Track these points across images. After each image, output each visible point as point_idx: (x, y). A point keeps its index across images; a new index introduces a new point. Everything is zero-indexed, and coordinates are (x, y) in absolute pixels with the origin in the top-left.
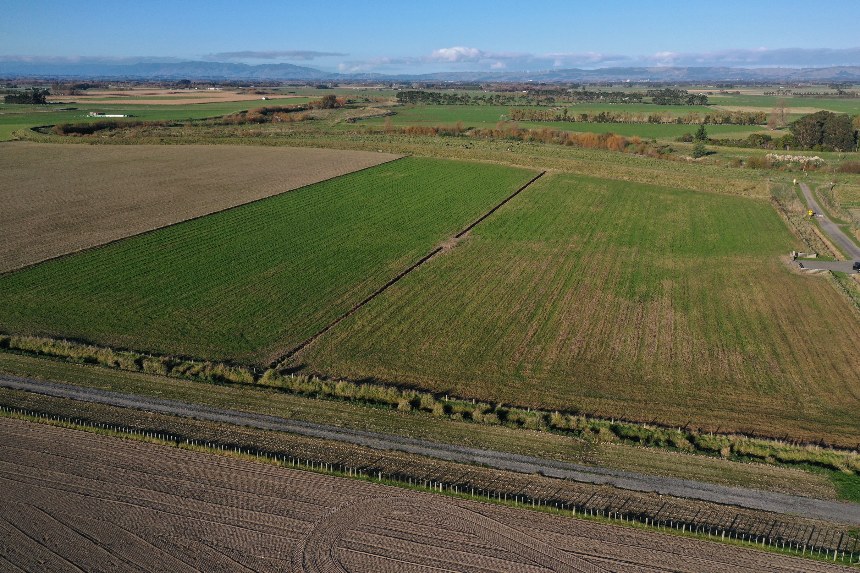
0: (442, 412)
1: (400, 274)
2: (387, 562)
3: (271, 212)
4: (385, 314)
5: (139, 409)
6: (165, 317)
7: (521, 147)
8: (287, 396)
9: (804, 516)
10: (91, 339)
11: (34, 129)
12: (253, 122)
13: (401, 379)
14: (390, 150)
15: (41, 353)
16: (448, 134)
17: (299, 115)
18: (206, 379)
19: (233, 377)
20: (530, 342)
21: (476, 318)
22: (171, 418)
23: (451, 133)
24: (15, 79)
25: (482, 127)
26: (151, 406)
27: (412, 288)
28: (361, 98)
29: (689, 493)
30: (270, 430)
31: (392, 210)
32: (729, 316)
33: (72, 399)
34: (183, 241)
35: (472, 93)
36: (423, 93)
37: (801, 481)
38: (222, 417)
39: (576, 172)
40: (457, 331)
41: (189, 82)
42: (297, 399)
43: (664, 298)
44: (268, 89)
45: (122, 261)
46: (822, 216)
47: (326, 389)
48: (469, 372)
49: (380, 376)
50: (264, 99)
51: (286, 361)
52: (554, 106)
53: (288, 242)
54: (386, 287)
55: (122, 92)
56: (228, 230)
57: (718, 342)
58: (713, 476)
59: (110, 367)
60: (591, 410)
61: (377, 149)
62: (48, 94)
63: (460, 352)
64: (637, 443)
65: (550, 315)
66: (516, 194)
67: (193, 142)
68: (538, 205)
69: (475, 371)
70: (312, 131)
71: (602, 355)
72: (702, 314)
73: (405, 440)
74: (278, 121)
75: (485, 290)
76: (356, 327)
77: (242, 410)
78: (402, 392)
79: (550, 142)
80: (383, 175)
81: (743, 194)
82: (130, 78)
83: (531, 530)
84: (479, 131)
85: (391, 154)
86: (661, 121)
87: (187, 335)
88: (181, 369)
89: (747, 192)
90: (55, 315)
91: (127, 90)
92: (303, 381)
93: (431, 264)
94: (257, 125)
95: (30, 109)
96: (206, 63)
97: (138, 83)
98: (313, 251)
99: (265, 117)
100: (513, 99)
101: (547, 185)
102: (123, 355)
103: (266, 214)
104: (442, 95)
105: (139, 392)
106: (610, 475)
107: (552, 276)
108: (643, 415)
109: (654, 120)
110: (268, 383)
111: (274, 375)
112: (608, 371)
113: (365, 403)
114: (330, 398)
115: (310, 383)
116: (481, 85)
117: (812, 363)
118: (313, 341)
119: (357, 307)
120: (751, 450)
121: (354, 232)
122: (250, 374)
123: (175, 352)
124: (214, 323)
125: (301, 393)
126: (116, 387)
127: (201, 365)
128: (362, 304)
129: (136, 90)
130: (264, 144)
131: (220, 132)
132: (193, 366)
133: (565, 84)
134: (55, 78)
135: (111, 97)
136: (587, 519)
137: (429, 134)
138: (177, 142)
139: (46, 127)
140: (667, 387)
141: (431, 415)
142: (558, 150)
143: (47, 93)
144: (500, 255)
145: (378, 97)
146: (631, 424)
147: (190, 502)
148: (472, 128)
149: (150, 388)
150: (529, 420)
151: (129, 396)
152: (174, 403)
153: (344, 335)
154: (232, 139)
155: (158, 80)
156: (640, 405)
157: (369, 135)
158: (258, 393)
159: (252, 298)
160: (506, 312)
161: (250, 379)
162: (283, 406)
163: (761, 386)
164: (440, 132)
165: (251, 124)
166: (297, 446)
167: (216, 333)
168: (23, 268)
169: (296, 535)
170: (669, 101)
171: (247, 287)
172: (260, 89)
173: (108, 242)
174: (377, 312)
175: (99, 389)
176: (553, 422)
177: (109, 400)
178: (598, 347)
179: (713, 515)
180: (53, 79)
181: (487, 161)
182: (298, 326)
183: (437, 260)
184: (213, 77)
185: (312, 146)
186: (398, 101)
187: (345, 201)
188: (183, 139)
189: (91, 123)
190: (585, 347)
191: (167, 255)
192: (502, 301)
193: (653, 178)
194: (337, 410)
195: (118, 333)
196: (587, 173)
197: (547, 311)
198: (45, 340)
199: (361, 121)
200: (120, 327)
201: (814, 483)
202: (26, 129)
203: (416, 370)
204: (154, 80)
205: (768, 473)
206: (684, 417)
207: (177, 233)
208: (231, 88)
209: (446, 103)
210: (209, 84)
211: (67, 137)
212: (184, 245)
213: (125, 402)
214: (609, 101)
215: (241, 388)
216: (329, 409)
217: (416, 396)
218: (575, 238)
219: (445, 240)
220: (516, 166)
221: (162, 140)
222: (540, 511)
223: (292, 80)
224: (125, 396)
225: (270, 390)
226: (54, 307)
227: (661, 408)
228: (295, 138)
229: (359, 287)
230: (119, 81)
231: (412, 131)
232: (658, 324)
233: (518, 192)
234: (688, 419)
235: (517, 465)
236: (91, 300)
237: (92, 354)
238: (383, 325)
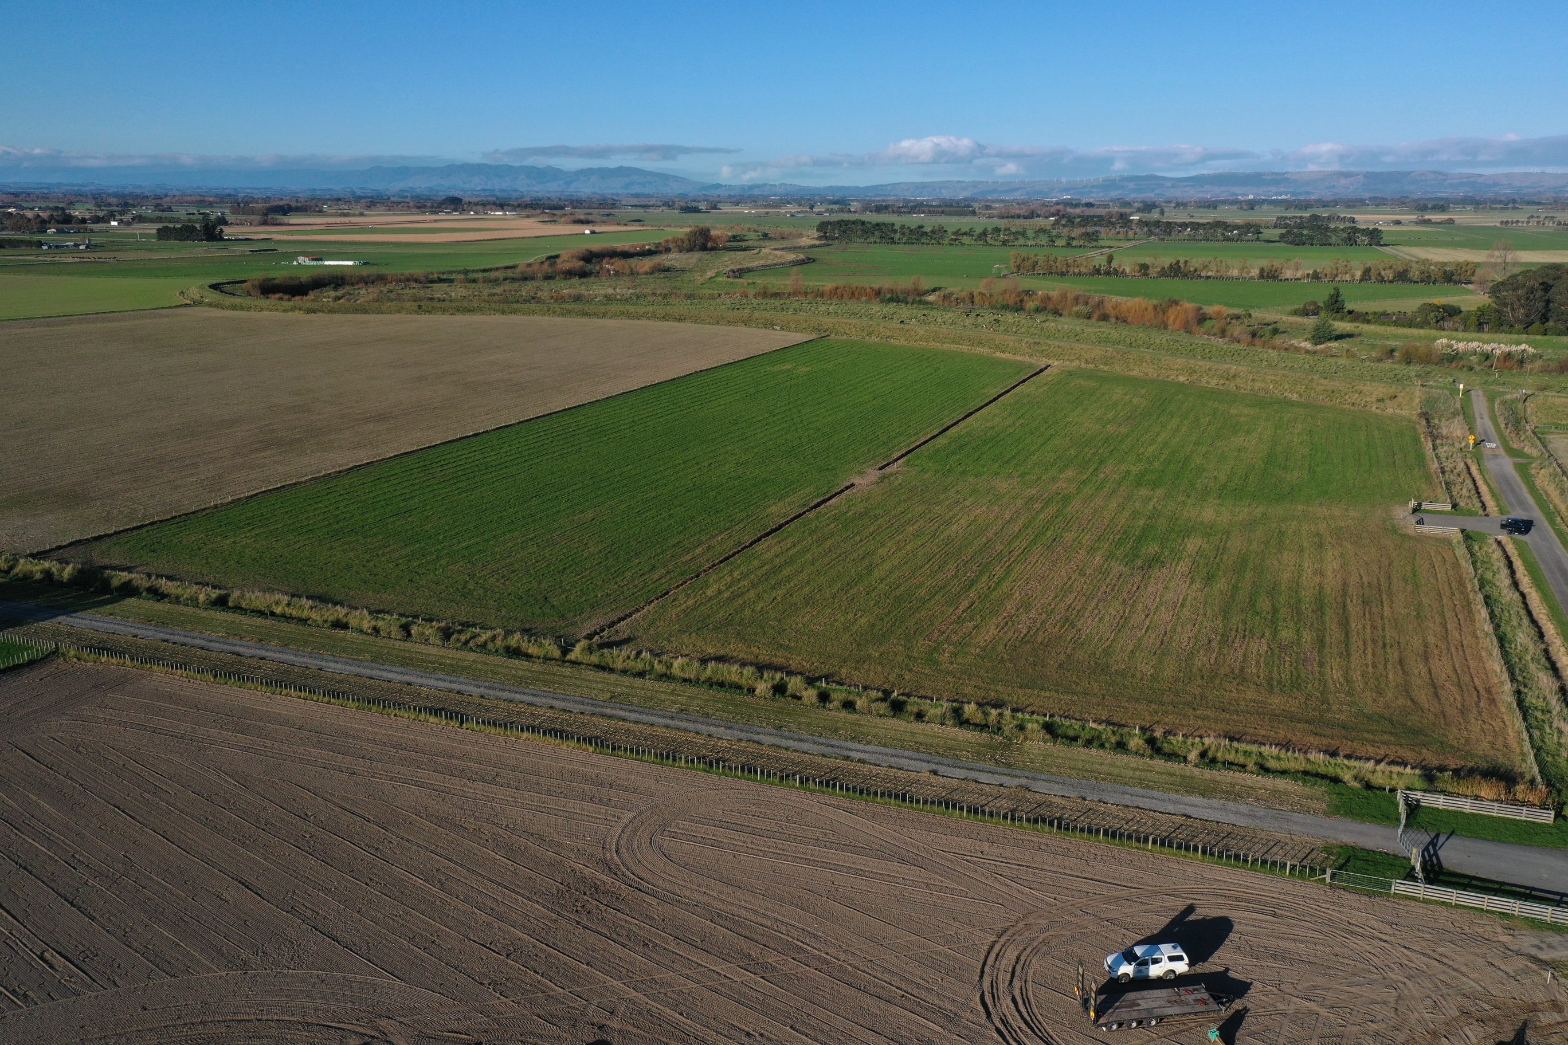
0: (814, 699)
1: (782, 521)
2: (719, 853)
3: (593, 427)
4: (752, 576)
5: (409, 684)
6: (437, 573)
7: (1016, 323)
8: (606, 675)
9: (1272, 829)
10: (338, 598)
11: (215, 287)
12: (568, 277)
13: (764, 658)
14: (794, 326)
15: (273, 614)
16: (895, 298)
17: (646, 264)
18: (496, 651)
19: (532, 650)
20: (958, 618)
21: (886, 585)
22: (451, 695)
23: (901, 297)
24: (166, 196)
25: (957, 287)
26: (425, 681)
27: (798, 542)
28: (755, 231)
29: (1127, 800)
30: (582, 713)
31: (784, 425)
32: (1273, 591)
33: (320, 669)
34: (458, 468)
35: (952, 223)
36: (863, 223)
37: (1285, 793)
38: (518, 697)
39: (1101, 367)
40: (856, 600)
41: (460, 200)
42: (620, 678)
43: (1181, 563)
44: (596, 214)
45: (371, 495)
46: (1494, 445)
47: (659, 668)
48: (862, 653)
49: (735, 654)
50: (587, 232)
51: (606, 632)
52: (1097, 247)
53: (616, 472)
54: (759, 539)
55: (346, 219)
56: (526, 453)
57: (1240, 625)
58: (1166, 783)
59: (366, 633)
60: (1023, 704)
61: (772, 325)
62: (226, 223)
63: (855, 628)
64: (1074, 743)
65: (998, 584)
66: (991, 402)
67: (469, 311)
68: (1022, 421)
69: (871, 651)
70: (666, 291)
71: (1060, 637)
72: (1230, 587)
73: (759, 730)
74: (610, 274)
75: (908, 547)
76: (709, 592)
77: (545, 689)
78: (762, 674)
79: (1070, 315)
80: (777, 368)
81: (1374, 408)
82: (359, 193)
83: (905, 830)
84: (951, 294)
85: (794, 334)
86: (1282, 277)
87: (469, 597)
88: (463, 638)
89: (1381, 405)
90: (284, 566)
91: (354, 215)
92: (629, 657)
93: (832, 508)
94: (575, 280)
95: (201, 249)
96: (489, 167)
97: (374, 201)
98: (653, 486)
99: (589, 267)
100: (1023, 234)
101: (1045, 388)
102: (384, 619)
103: (587, 429)
104: (897, 227)
105: (408, 665)
106: (1027, 778)
107: (1017, 529)
108: (1095, 711)
109: (1269, 275)
110: (580, 659)
111: (589, 648)
112: (1062, 657)
113: (711, 686)
114: (664, 679)
115: (638, 660)
116: (976, 205)
117: (1370, 656)
118: (646, 608)
119: (714, 565)
120: (1231, 757)
121: (721, 458)
122: (556, 646)
123: (453, 617)
124: (507, 583)
125: (624, 672)
126: (377, 658)
127: (489, 634)
128: (721, 562)
129: (370, 216)
130: (586, 314)
131: (513, 293)
132: (479, 635)
133: (1128, 204)
134: (232, 193)
135: (330, 229)
136: (981, 821)
137: (864, 299)
138: (444, 311)
139: (232, 283)
140: (1142, 679)
141: (799, 702)
142: (1078, 329)
143: (222, 221)
144: (943, 496)
145: (786, 230)
146: (1074, 721)
147: (479, 786)
148: (939, 289)
149: (422, 659)
150: (933, 711)
151: (394, 669)
152: (454, 679)
153: (691, 602)
154: (533, 306)
155: (407, 197)
156: (1094, 700)
157: (761, 301)
158: (567, 671)
159: (562, 549)
160: (932, 578)
161: (557, 653)
162: (600, 686)
163: (1279, 683)
164: (882, 294)
165: (565, 279)
166: (616, 731)
167: (510, 594)
168: (231, 503)
169: (608, 823)
170: (1311, 238)
171: (554, 535)
172: (580, 214)
173: (348, 467)
174: (741, 573)
175: (354, 659)
176: (966, 716)
177: (368, 672)
178: (1057, 627)
179: (1149, 823)
180: (230, 195)
181: (953, 347)
182: (625, 588)
183: (844, 502)
184: (502, 191)
185: (664, 318)
186: (820, 238)
187: (710, 410)
188: (454, 305)
189: (304, 277)
190: (1038, 626)
191: (435, 487)
192: (931, 563)
193: (1228, 379)
194: (672, 693)
195: (374, 591)
196: (1118, 369)
197: (996, 577)
198: (277, 597)
199: (751, 274)
200: (375, 583)
201: (1303, 797)
202: (201, 287)
203: (787, 648)
204: (400, 197)
205: (1243, 783)
206: (1152, 716)
207: (449, 456)
208: (532, 212)
209: (904, 241)
210: (494, 204)
211: (268, 302)
212: (460, 473)
213: (391, 676)
214: (1200, 237)
215: (544, 663)
216: (662, 692)
217: (782, 679)
218: (1069, 473)
219: (861, 473)
220: (1002, 355)
221: (420, 307)
222: (922, 810)
223: (637, 196)
224: (389, 668)
225: (583, 667)
226: (281, 556)
227: (1123, 704)
228: (637, 304)
229: (720, 538)
230: (340, 200)
231: (836, 293)
232: (1158, 599)
233: (995, 399)
234: (1156, 719)
235: (903, 762)
236: (331, 548)
237: (340, 616)
238: (748, 590)
